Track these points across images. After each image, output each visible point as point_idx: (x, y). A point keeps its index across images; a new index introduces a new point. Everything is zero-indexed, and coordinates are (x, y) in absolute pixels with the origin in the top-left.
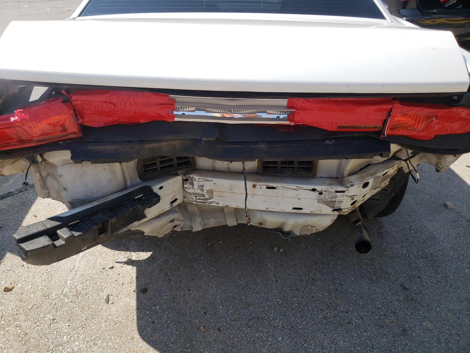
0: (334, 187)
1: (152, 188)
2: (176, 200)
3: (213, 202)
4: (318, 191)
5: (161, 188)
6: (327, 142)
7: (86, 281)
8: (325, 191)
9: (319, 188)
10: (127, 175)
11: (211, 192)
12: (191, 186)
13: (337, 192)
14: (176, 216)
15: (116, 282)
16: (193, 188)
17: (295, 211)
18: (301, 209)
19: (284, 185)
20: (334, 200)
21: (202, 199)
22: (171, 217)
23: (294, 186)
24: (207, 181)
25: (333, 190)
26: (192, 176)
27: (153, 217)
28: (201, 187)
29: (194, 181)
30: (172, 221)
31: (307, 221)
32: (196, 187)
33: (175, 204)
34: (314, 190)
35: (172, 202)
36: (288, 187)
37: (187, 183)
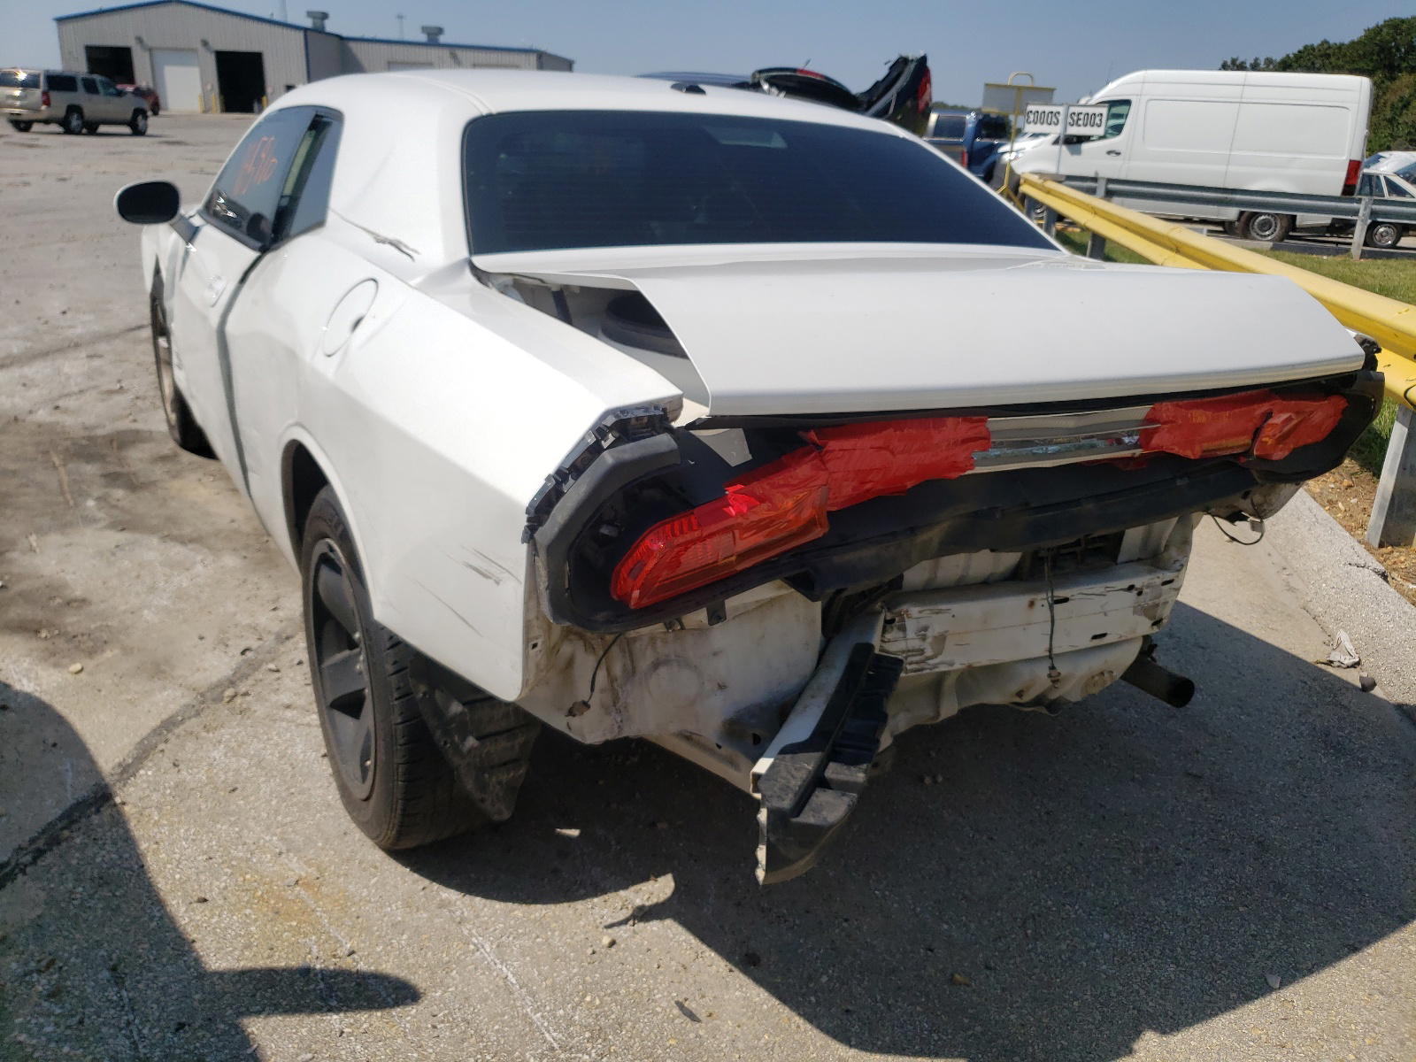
0: (1161, 575)
3: (943, 663)
4: (1136, 589)
7: (582, 997)
8: (1148, 587)
9: (1137, 583)
11: (941, 639)
12: (901, 634)
13: (1164, 583)
16: (905, 638)
17: (1094, 642)
18: (1104, 635)
19: (1085, 589)
20: (1157, 601)
21: (917, 663)
23: (1098, 588)
24: (937, 613)
25: (1158, 582)
26: (904, 608)
28: (922, 632)
29: (906, 620)
32: (911, 633)
34: (1131, 588)
36: (1090, 591)
37: (892, 628)
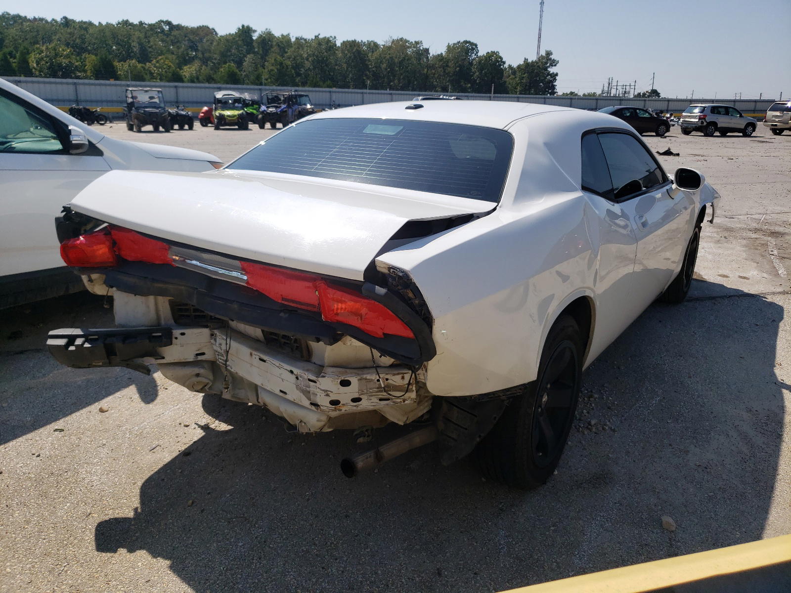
0: (306, 374)
1: (173, 331)
2: (203, 354)
4: (295, 375)
5: (183, 334)
6: (282, 314)
7: (156, 428)
8: (301, 377)
9: (296, 371)
10: (161, 313)
12: (215, 343)
13: (309, 380)
14: (202, 371)
15: (176, 438)
17: (281, 394)
18: (286, 393)
19: (272, 360)
20: (308, 390)
22: (197, 370)
23: (277, 363)
24: (223, 339)
25: (306, 377)
26: (215, 331)
27: (173, 361)
28: (220, 345)
29: (217, 337)
30: (198, 375)
31: (294, 412)
33: (200, 358)
34: (292, 372)
35: (197, 355)
36: (273, 362)
37: (213, 338)
